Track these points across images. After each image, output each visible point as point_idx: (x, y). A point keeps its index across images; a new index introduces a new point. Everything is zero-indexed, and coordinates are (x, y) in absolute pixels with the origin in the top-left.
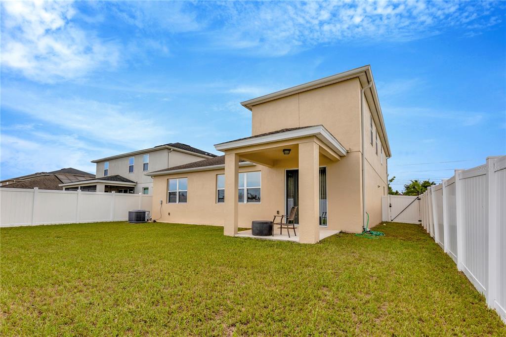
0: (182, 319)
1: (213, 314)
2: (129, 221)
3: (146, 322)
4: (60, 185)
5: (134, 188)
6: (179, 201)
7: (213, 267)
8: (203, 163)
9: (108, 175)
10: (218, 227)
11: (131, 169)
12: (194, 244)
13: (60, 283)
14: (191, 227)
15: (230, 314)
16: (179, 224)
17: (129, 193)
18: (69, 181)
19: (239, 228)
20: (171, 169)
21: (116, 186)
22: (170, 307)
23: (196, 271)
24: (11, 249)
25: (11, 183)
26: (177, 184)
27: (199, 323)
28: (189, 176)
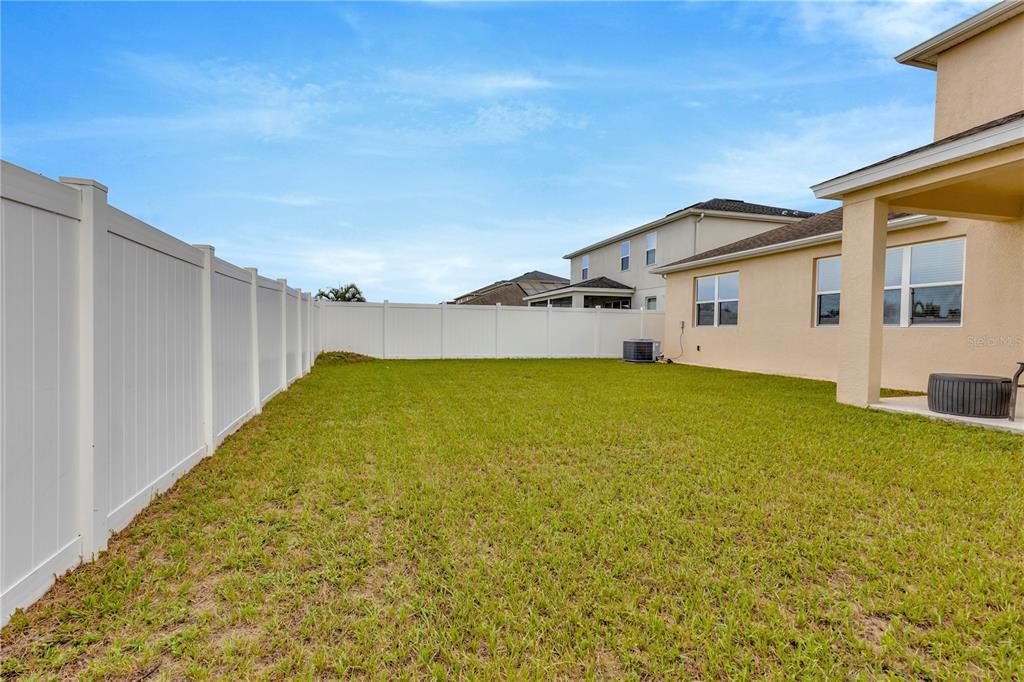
0: (745, 559)
1: (819, 572)
2: (625, 358)
3: (672, 542)
4: (524, 299)
5: (630, 298)
6: (720, 323)
7: (811, 471)
8: (776, 235)
9: (588, 279)
10: (817, 382)
11: (625, 263)
12: (757, 413)
13: (538, 446)
14: (747, 377)
15: (870, 587)
16: (719, 370)
17: (623, 308)
18: (535, 292)
19: (882, 389)
20: (701, 256)
21: (602, 297)
22: (716, 529)
23: (770, 471)
24: (478, 388)
25: (471, 298)
26: (716, 287)
27: (786, 580)
28: (744, 268)
